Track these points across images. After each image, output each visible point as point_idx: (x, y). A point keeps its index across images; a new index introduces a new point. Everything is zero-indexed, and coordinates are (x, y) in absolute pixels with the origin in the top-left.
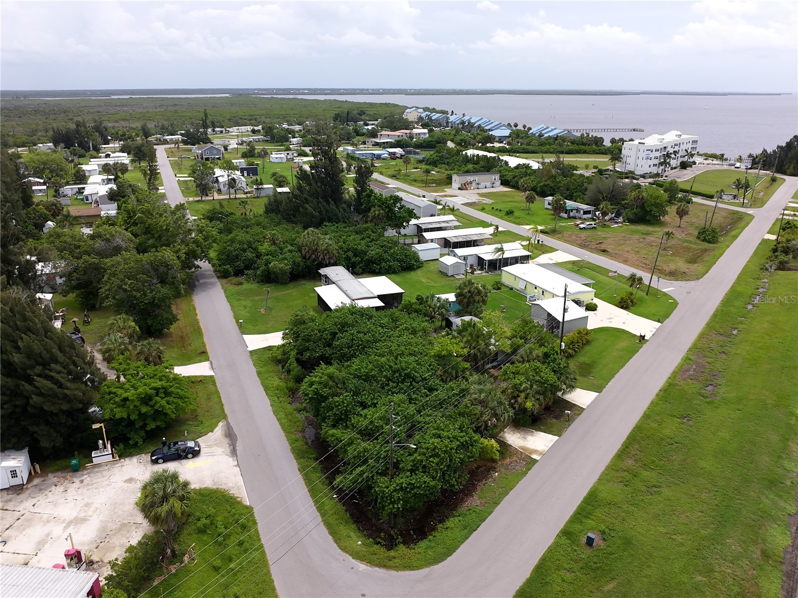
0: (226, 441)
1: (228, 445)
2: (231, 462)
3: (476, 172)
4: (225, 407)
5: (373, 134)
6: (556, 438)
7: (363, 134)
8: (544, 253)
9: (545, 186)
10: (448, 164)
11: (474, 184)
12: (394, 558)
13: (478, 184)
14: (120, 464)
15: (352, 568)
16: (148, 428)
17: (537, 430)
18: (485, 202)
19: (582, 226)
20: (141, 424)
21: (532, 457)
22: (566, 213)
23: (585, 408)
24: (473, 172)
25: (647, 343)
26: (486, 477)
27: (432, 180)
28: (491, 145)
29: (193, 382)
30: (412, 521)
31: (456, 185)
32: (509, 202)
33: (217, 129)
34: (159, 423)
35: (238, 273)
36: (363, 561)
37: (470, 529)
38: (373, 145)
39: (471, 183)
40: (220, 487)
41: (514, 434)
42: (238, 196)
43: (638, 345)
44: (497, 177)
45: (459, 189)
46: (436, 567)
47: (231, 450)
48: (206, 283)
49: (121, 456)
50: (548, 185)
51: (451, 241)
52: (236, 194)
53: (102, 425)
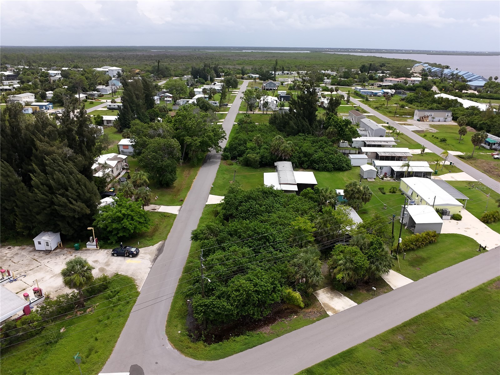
0: (156, 252)
1: (155, 255)
2: (149, 264)
3: (438, 109)
4: (169, 234)
5: (381, 79)
6: (356, 304)
7: (376, 79)
8: (450, 172)
9: (483, 123)
10: (420, 102)
11: (430, 118)
12: (190, 348)
13: (433, 118)
14: (98, 252)
15: (163, 345)
16: (119, 236)
17: (345, 295)
18: (431, 131)
19: (496, 156)
20: (116, 232)
21: (328, 313)
22: (489, 145)
23: (394, 289)
24: (436, 109)
25: (486, 253)
26: (286, 317)
27: (403, 112)
28: (466, 92)
29: (165, 216)
30: (219, 329)
31: (416, 117)
32: (450, 133)
33: (285, 72)
34: (125, 234)
35: (234, 158)
36: (172, 343)
37: (248, 346)
38: (378, 87)
39: (428, 117)
40: (133, 277)
41: (327, 293)
42: (268, 113)
43: (476, 253)
44: (450, 114)
45: (418, 120)
46: (210, 362)
47: (154, 258)
48: (213, 162)
49: (101, 248)
50: (487, 123)
51: (380, 155)
52: (267, 111)
53: (93, 228)
